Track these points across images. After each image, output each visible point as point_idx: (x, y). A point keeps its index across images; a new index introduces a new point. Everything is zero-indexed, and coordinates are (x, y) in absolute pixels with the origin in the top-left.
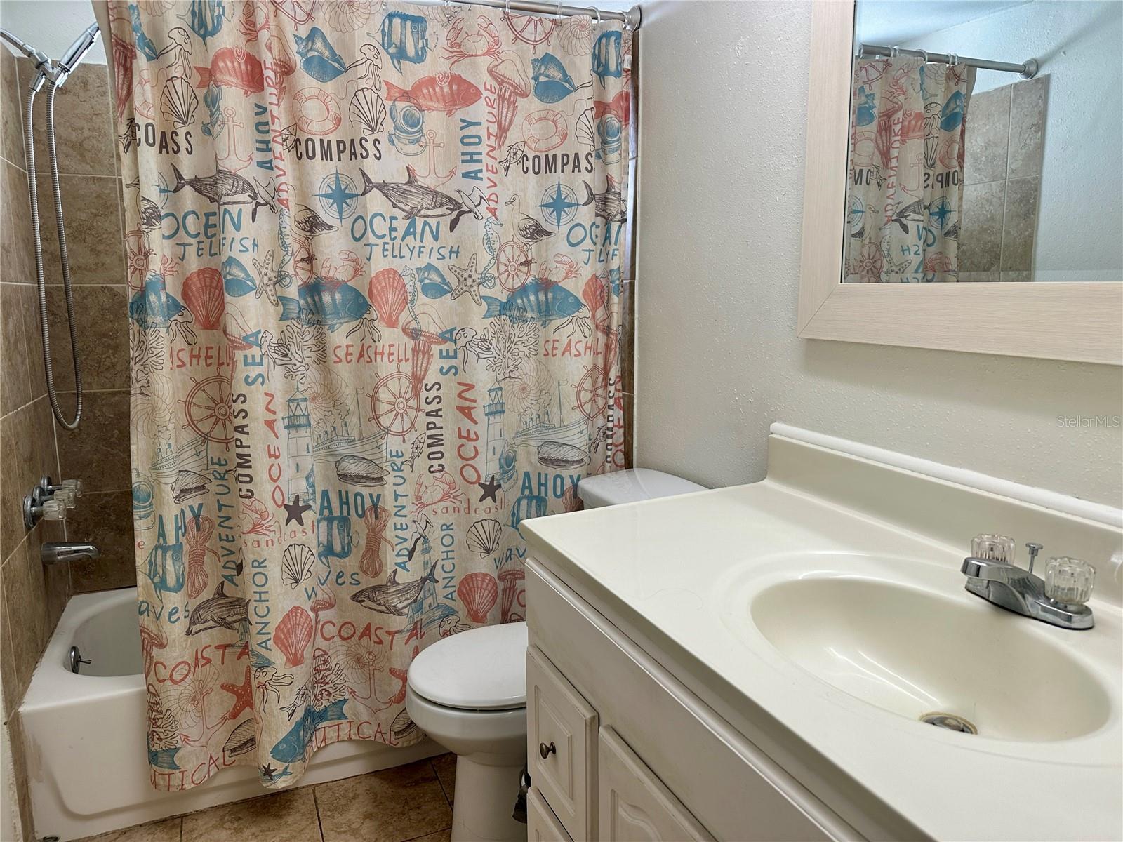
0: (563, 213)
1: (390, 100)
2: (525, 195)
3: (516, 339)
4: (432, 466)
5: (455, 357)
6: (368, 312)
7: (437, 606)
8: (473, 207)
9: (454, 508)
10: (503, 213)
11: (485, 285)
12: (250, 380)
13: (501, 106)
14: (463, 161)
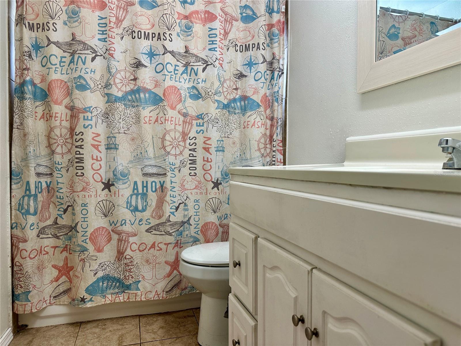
0: (252, 67)
1: (179, 19)
2: (236, 61)
3: (231, 121)
4: (191, 173)
5: (203, 126)
6: (162, 102)
7: (191, 236)
8: (213, 62)
9: (200, 193)
10: (226, 66)
11: (217, 95)
12: (85, 126)
13: (226, 23)
14: (209, 44)
